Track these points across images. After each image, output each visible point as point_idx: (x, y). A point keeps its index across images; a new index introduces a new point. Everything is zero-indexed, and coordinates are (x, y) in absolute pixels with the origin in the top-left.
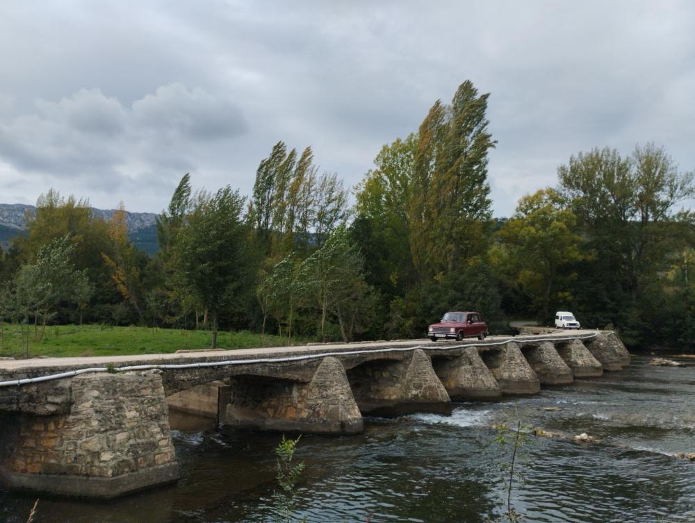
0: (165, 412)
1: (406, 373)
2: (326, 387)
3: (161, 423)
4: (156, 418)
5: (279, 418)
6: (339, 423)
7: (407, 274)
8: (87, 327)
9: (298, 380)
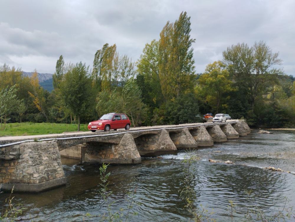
0: (59, 157)
1: (159, 139)
2: (126, 145)
3: (58, 161)
4: (56, 159)
5: (107, 159)
6: (131, 160)
7: (160, 98)
8: (24, 123)
9: (114, 143)
